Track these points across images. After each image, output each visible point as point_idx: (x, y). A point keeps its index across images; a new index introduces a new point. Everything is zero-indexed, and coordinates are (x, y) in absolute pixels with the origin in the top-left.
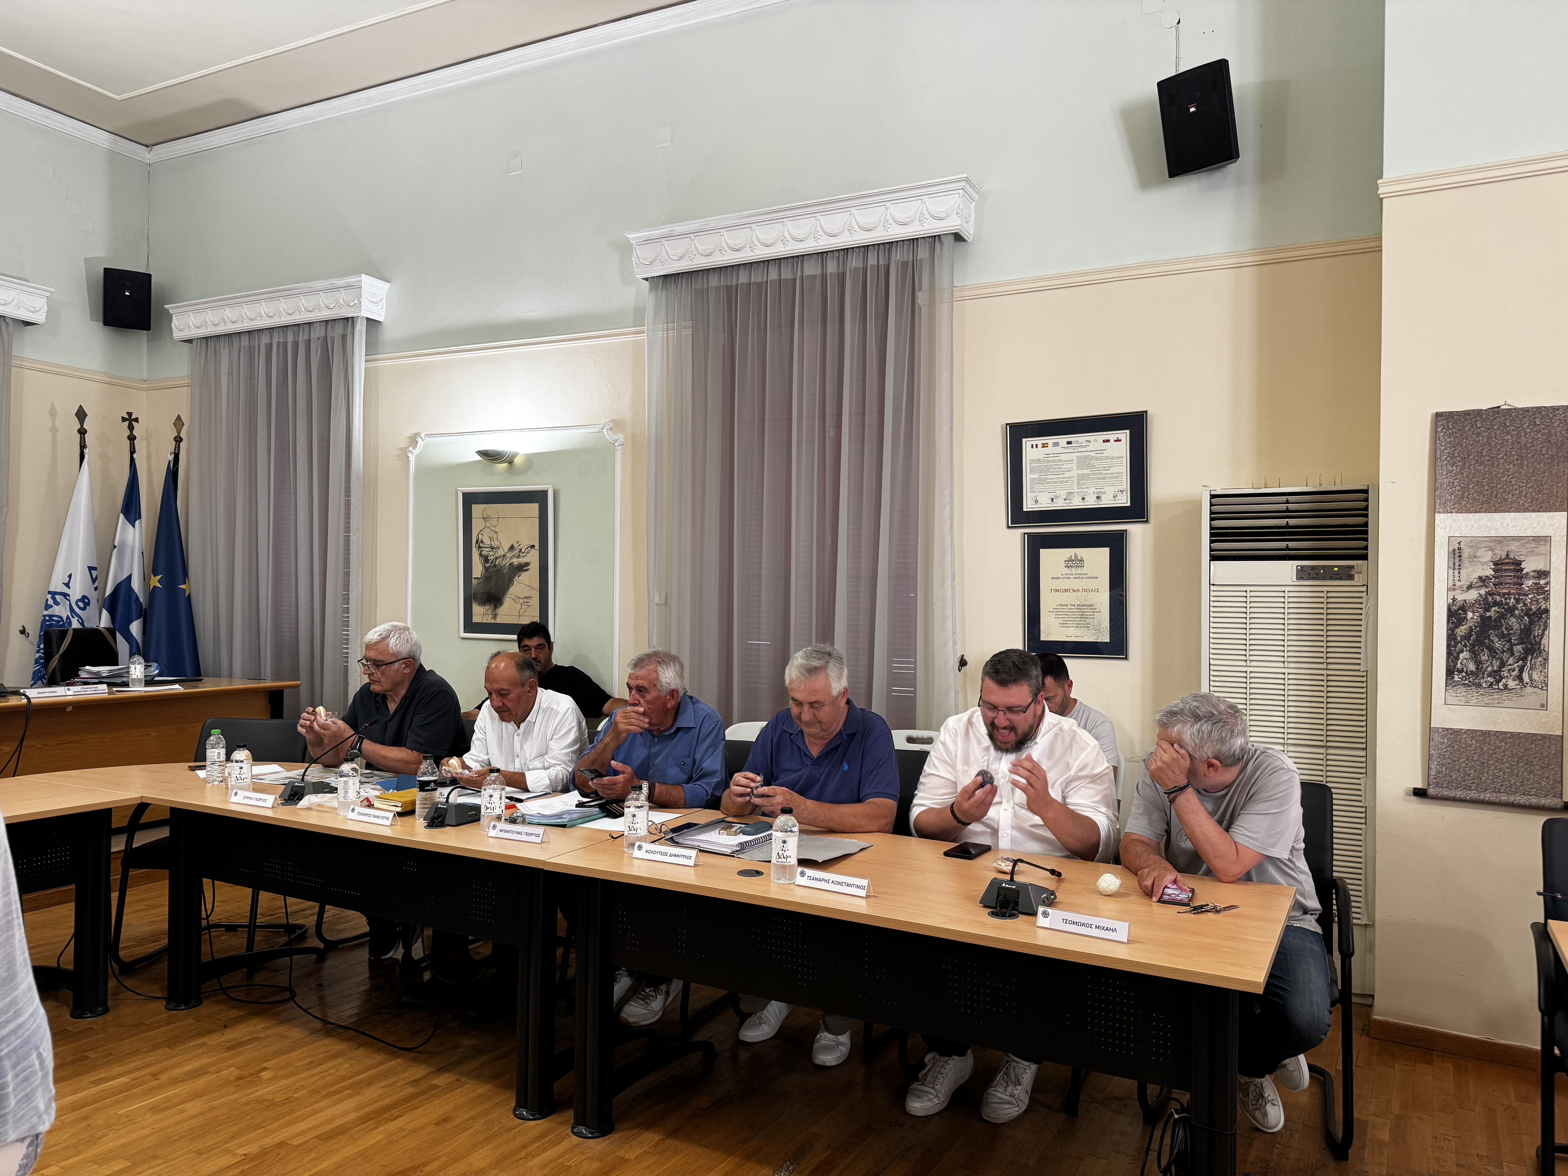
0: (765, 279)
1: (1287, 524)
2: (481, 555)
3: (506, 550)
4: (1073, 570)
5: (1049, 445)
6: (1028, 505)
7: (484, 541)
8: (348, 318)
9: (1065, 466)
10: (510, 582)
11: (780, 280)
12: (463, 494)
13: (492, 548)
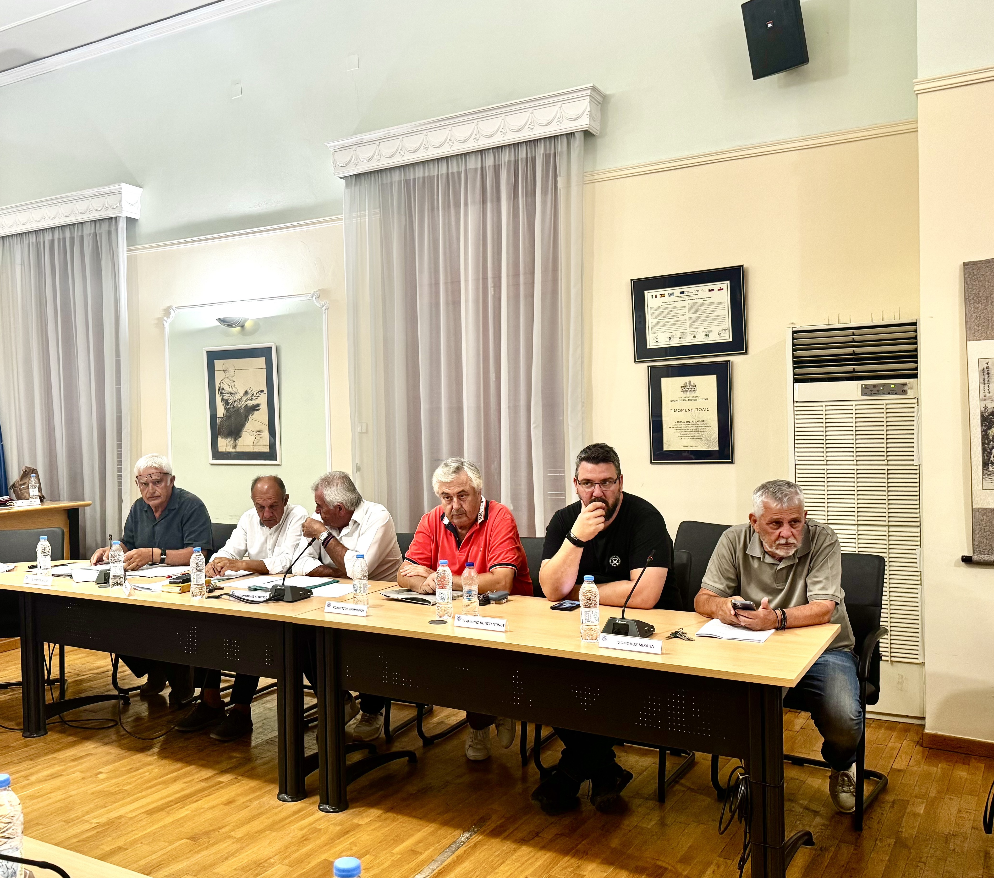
0: (436, 173)
1: (854, 352)
2: (222, 399)
3: (242, 395)
4: (688, 394)
5: (665, 295)
6: (651, 344)
7: (225, 388)
8: (112, 218)
9: (679, 312)
10: (246, 419)
11: (448, 173)
12: (207, 352)
13: (231, 394)
